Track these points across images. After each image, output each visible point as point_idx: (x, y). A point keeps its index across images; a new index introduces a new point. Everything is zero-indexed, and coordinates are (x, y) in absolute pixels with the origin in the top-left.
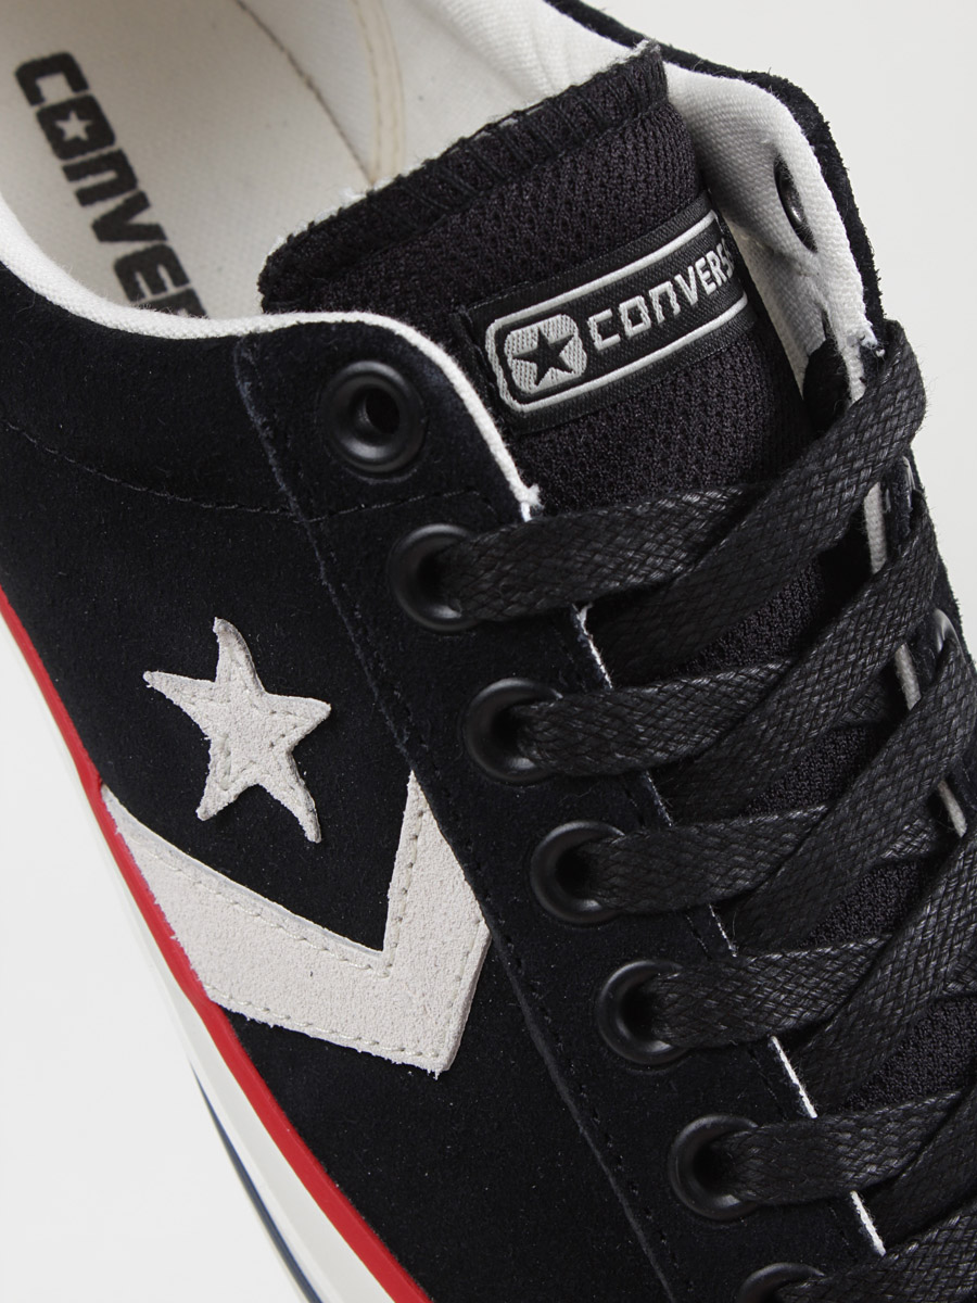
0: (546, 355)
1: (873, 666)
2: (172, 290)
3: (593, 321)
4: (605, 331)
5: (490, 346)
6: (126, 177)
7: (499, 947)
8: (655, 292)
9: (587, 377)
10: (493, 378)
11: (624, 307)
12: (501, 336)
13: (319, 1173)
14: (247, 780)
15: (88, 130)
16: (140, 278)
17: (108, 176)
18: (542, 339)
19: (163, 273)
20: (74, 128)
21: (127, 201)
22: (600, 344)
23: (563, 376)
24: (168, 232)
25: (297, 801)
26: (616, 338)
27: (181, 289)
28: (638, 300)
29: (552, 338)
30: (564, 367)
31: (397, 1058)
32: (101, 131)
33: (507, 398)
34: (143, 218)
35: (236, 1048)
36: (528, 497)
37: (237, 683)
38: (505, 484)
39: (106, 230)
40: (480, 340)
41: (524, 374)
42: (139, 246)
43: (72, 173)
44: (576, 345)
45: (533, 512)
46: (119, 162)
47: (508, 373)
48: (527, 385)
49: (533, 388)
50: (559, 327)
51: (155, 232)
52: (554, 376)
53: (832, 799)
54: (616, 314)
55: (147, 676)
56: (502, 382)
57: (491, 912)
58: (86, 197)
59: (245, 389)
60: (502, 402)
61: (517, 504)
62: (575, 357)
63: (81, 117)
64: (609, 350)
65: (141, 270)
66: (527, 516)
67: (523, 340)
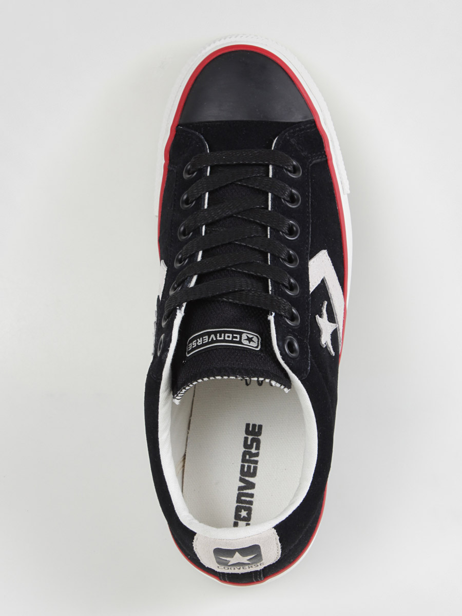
0: (250, 340)
2: (246, 465)
3: (238, 340)
4: (236, 338)
6: (240, 496)
8: (222, 338)
9: (244, 333)
11: (230, 339)
12: (257, 347)
15: (241, 512)
16: (252, 471)
17: (243, 498)
18: (250, 342)
19: (246, 470)
20: (244, 514)
21: (243, 490)
22: (238, 336)
23: (248, 335)
24: (238, 478)
26: (234, 335)
27: (244, 464)
28: (226, 339)
29: (247, 341)
30: (247, 336)
32: (238, 510)
34: (242, 484)
36: (271, 318)
38: (275, 321)
39: (252, 486)
42: (247, 478)
43: (251, 503)
44: (243, 338)
45: (271, 314)
46: (239, 500)
47: (258, 342)
49: (255, 337)
51: (241, 480)
54: (232, 338)
58: (252, 496)
60: (261, 338)
61: (274, 317)
62: (244, 336)
63: (241, 515)
64: (237, 334)
65: (250, 472)
66: (274, 314)
67: (252, 344)
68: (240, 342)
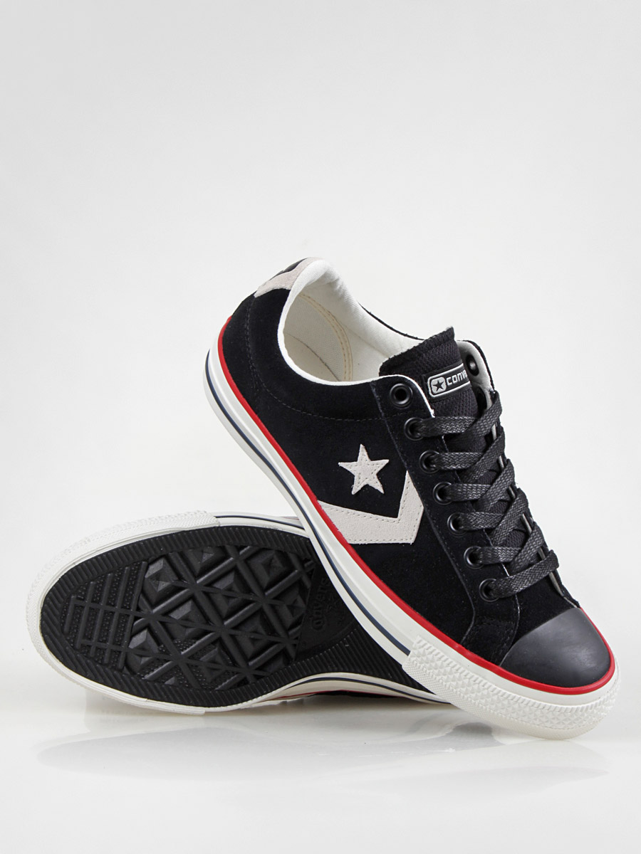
1: (494, 461)
3: (448, 379)
4: (450, 381)
5: (428, 383)
7: (426, 510)
8: (458, 375)
9: (446, 391)
10: (428, 389)
11: (453, 377)
12: (431, 381)
13: (376, 578)
14: (365, 483)
18: (438, 382)
22: (449, 384)
23: (442, 390)
25: (378, 486)
26: (451, 383)
28: (455, 376)
29: (440, 382)
30: (442, 388)
31: (401, 542)
33: (431, 394)
35: (356, 555)
37: (364, 460)
38: (428, 409)
40: (427, 381)
41: (434, 389)
44: (444, 383)
45: (433, 416)
47: (431, 389)
48: (435, 392)
50: (441, 380)
52: (440, 390)
53: (492, 484)
55: (339, 463)
56: (430, 391)
57: (424, 503)
59: (374, 390)
61: (430, 414)
62: (444, 386)
64: (451, 386)
67: (435, 382)
68: (445, 377)
